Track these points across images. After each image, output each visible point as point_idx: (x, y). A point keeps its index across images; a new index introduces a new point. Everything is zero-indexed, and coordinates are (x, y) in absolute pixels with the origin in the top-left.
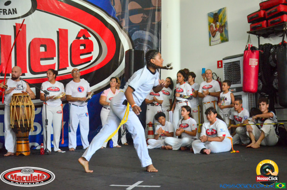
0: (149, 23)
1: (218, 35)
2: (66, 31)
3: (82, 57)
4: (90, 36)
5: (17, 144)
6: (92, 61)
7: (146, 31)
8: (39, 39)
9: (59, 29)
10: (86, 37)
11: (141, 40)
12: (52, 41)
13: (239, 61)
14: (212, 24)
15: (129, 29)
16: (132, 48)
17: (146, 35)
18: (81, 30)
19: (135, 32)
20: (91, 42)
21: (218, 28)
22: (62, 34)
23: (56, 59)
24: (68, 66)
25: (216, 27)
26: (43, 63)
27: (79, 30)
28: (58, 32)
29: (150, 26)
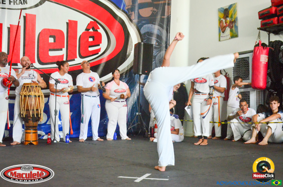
1: (228, 30)
2: (76, 22)
3: (91, 49)
4: (99, 29)
5: (26, 133)
6: (100, 53)
7: (155, 24)
8: (49, 30)
9: (69, 20)
10: (96, 29)
11: (150, 34)
12: (61, 32)
13: (248, 57)
14: (222, 19)
15: (139, 22)
16: (140, 41)
17: (155, 29)
18: (91, 22)
19: (144, 26)
20: (100, 35)
21: (228, 24)
22: (72, 25)
23: (64, 50)
24: (76, 57)
25: (226, 23)
26: (52, 54)
27: (89, 22)
28: (67, 23)
29: (159, 20)
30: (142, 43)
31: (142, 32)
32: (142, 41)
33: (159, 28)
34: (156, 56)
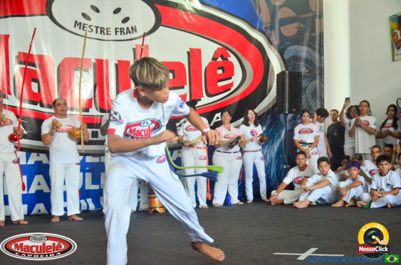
0: (307, 35)
2: (199, 51)
3: (220, 84)
4: (230, 56)
6: (233, 89)
7: (302, 45)
9: (190, 49)
11: (296, 58)
12: (181, 65)
14: (396, 31)
15: (280, 44)
16: (284, 70)
17: (304, 51)
18: (218, 49)
19: (288, 49)
20: (231, 64)
22: (194, 55)
23: (187, 87)
24: (203, 96)
27: (216, 49)
28: (188, 53)
29: (308, 38)
30: (287, 72)
31: (287, 56)
32: (287, 69)
33: (309, 49)
34: (306, 87)
